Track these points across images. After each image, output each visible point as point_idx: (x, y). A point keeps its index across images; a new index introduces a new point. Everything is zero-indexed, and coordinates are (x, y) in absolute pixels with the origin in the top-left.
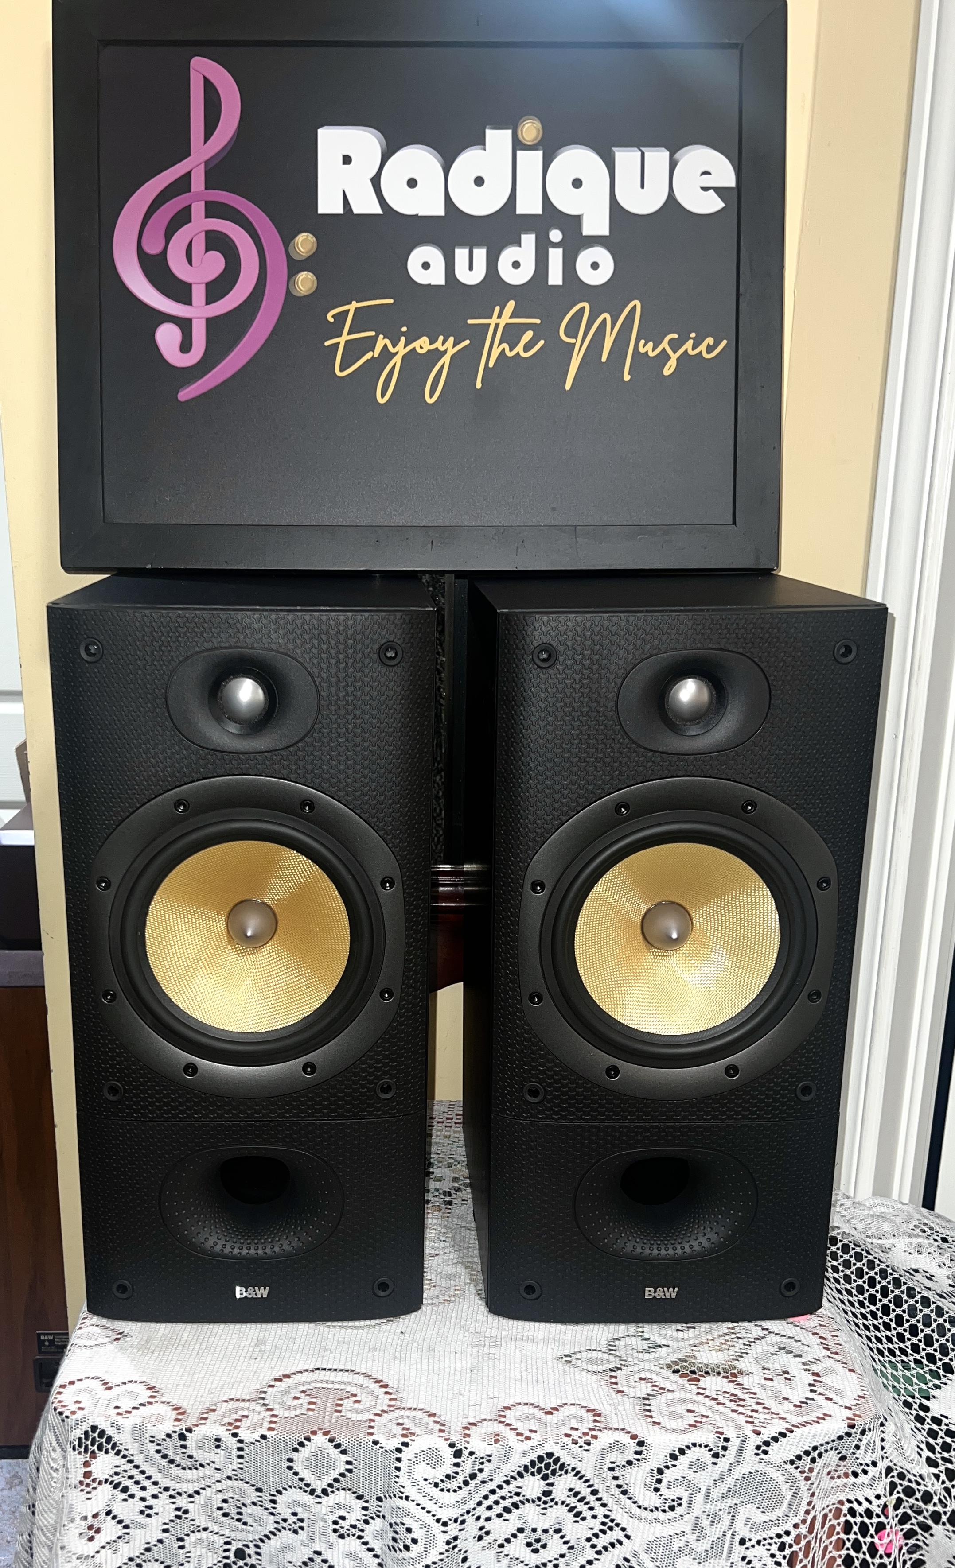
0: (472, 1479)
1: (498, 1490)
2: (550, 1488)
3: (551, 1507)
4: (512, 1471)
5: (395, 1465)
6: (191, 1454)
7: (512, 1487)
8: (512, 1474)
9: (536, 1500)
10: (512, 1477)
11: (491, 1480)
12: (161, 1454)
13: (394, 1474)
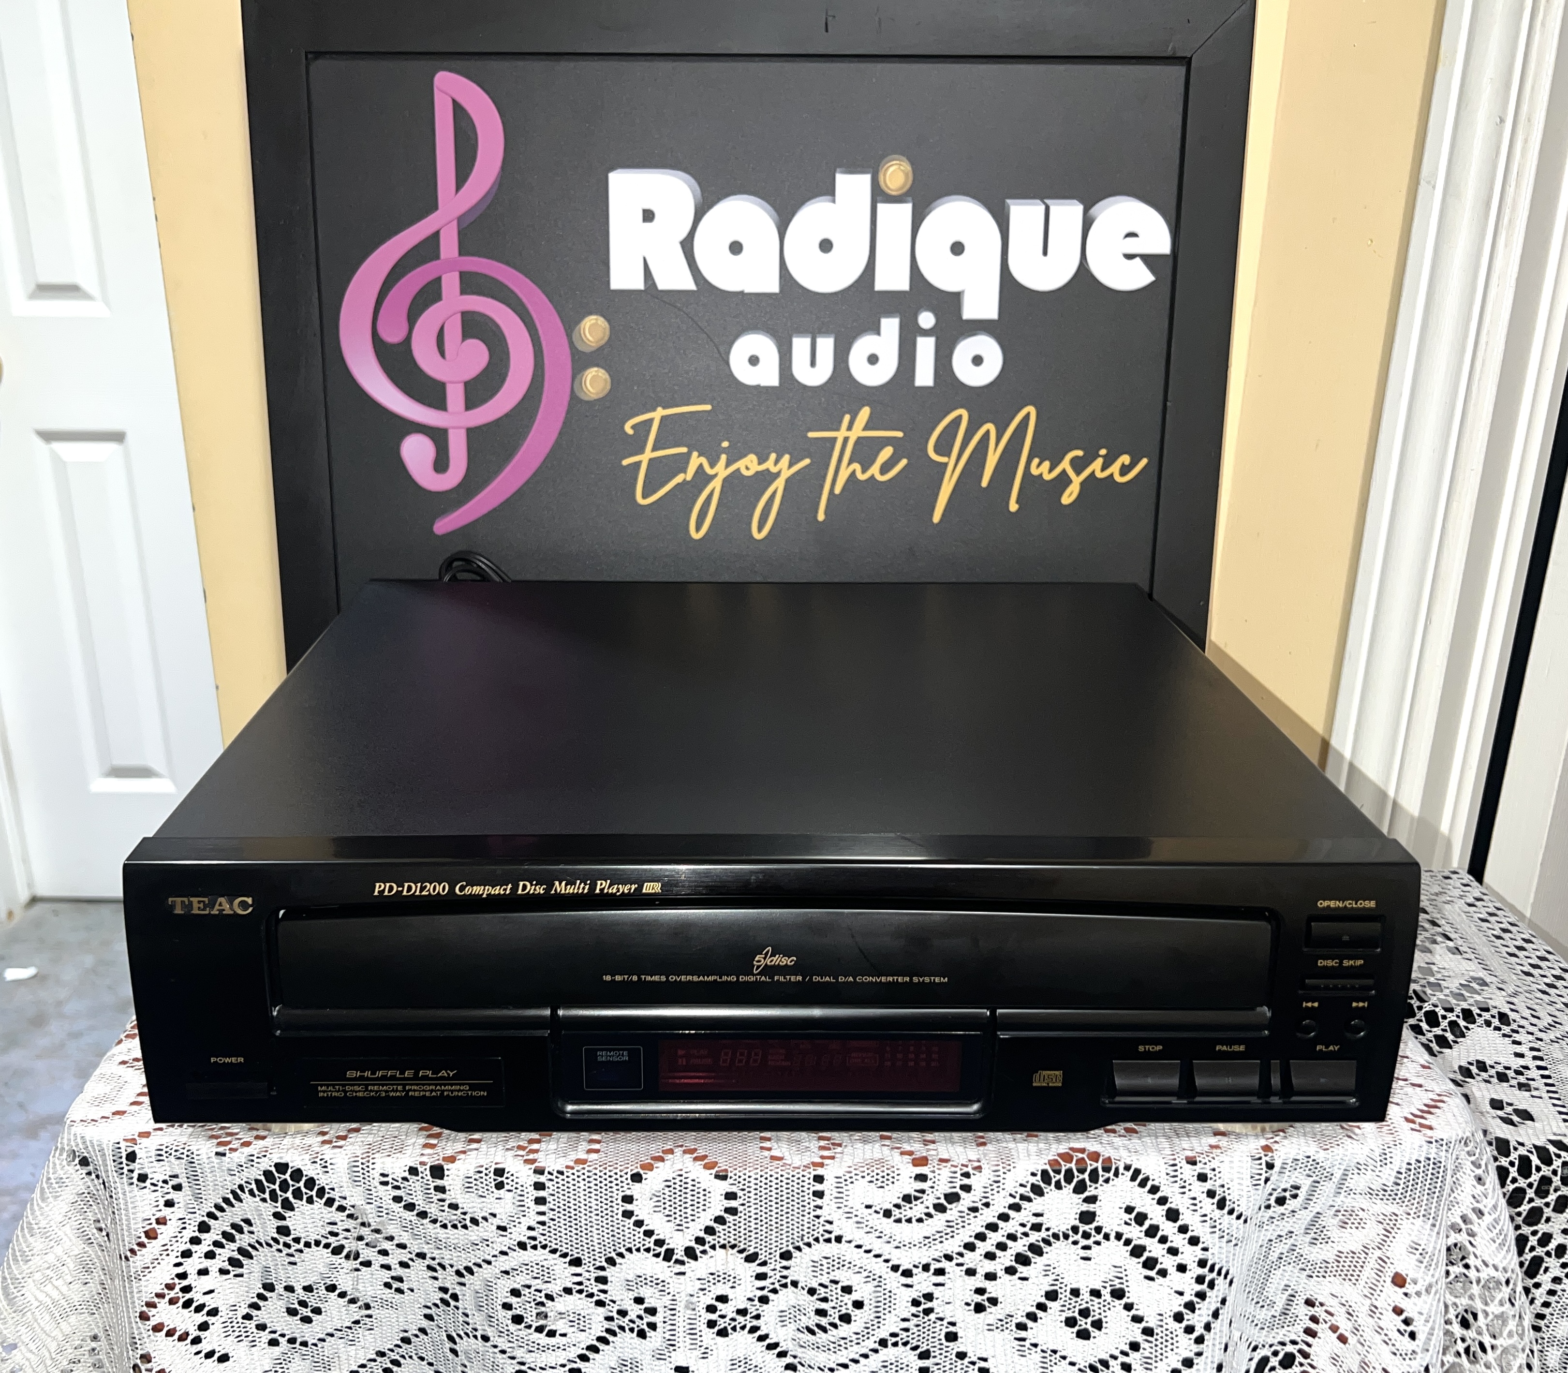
0: (950, 1203)
1: (1001, 1224)
2: (1091, 1207)
3: (1098, 1243)
4: (1021, 1185)
5: (812, 1189)
6: (454, 1201)
7: (1025, 1215)
8: (1022, 1190)
9: (1071, 1233)
10: (1023, 1198)
11: (987, 1205)
12: (403, 1203)
13: (813, 1204)
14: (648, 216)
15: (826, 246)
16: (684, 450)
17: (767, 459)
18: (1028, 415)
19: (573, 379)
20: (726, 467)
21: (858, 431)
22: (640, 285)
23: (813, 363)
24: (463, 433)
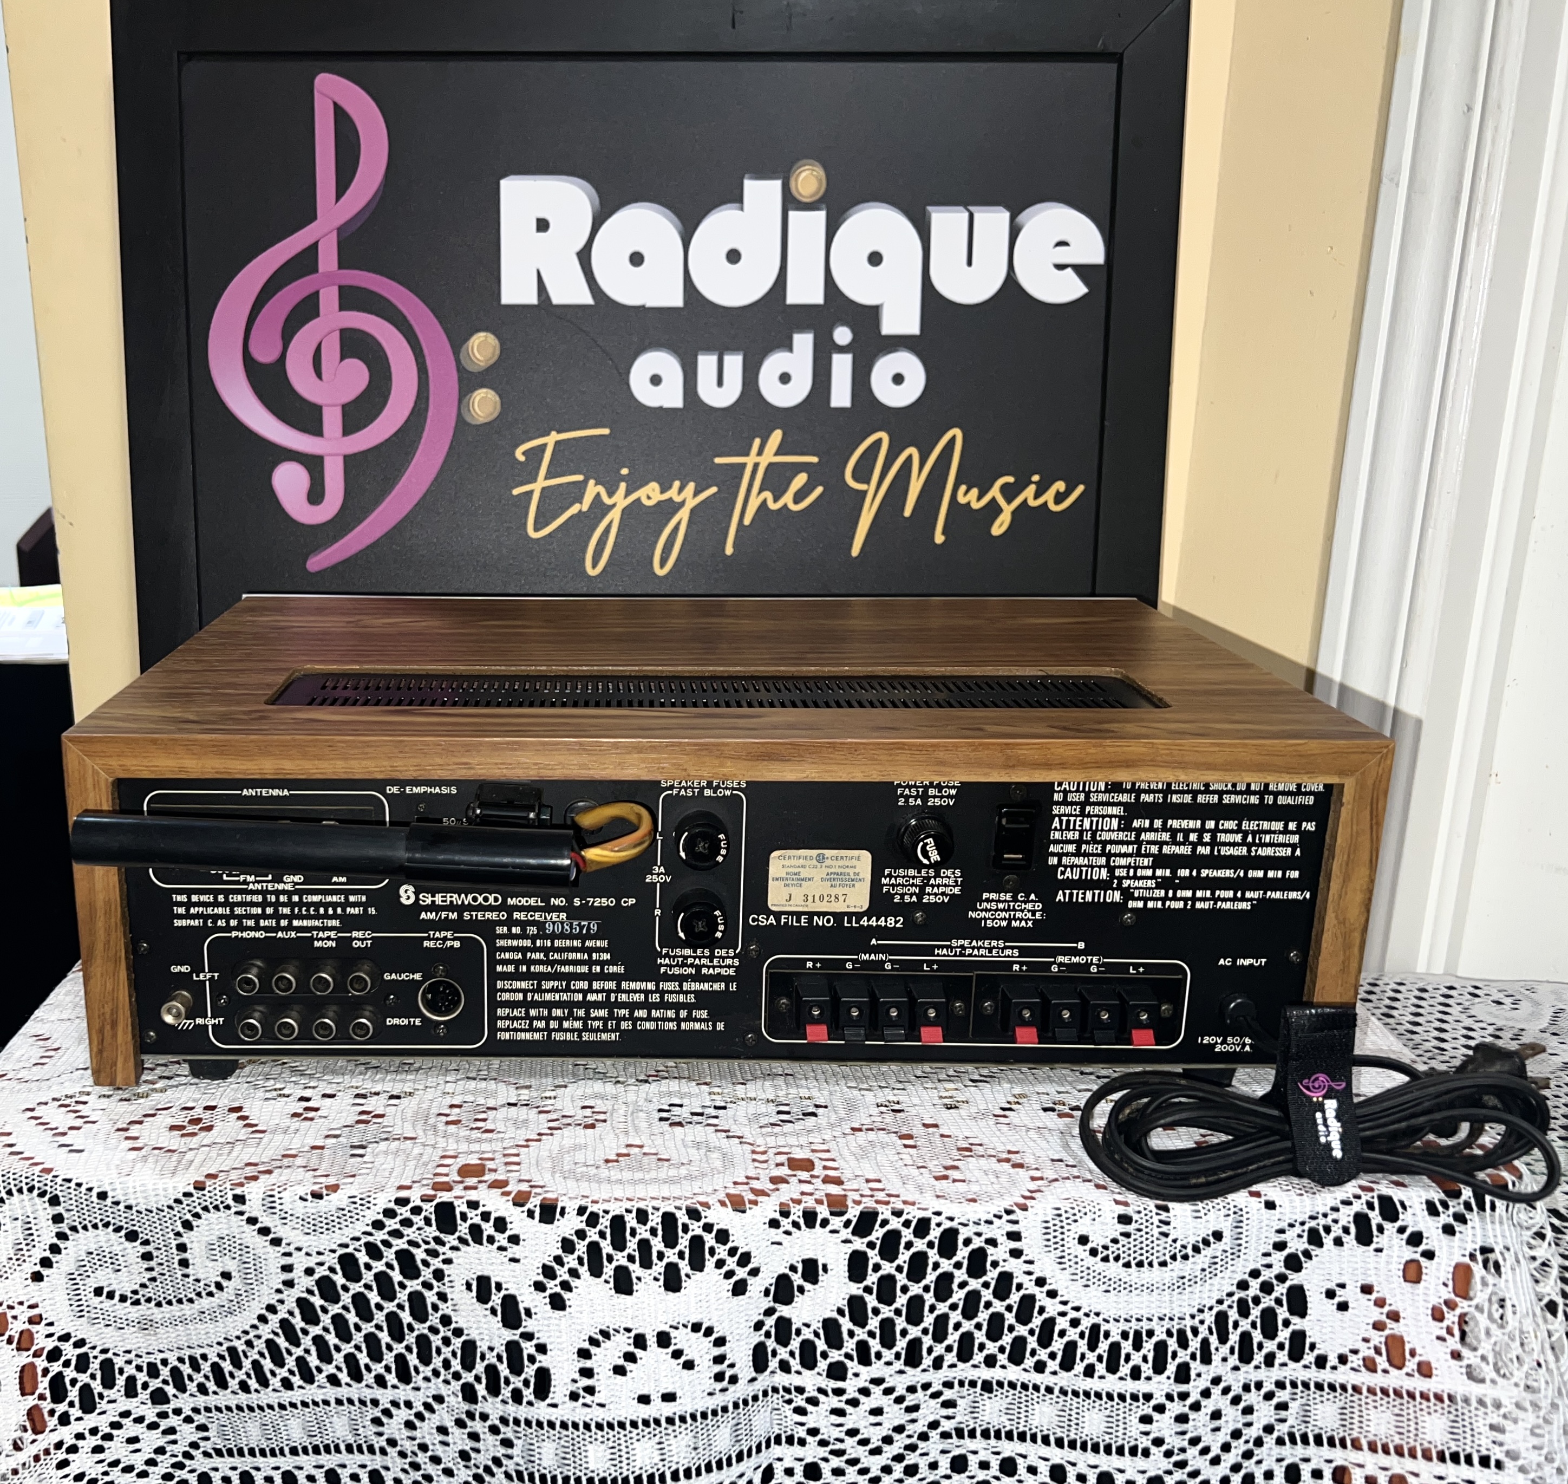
14: (543, 225)
15: (734, 256)
16: (580, 478)
17: (670, 487)
18: (954, 438)
19: (460, 401)
20: (626, 496)
21: (769, 457)
22: (532, 299)
23: (720, 383)
24: (340, 461)
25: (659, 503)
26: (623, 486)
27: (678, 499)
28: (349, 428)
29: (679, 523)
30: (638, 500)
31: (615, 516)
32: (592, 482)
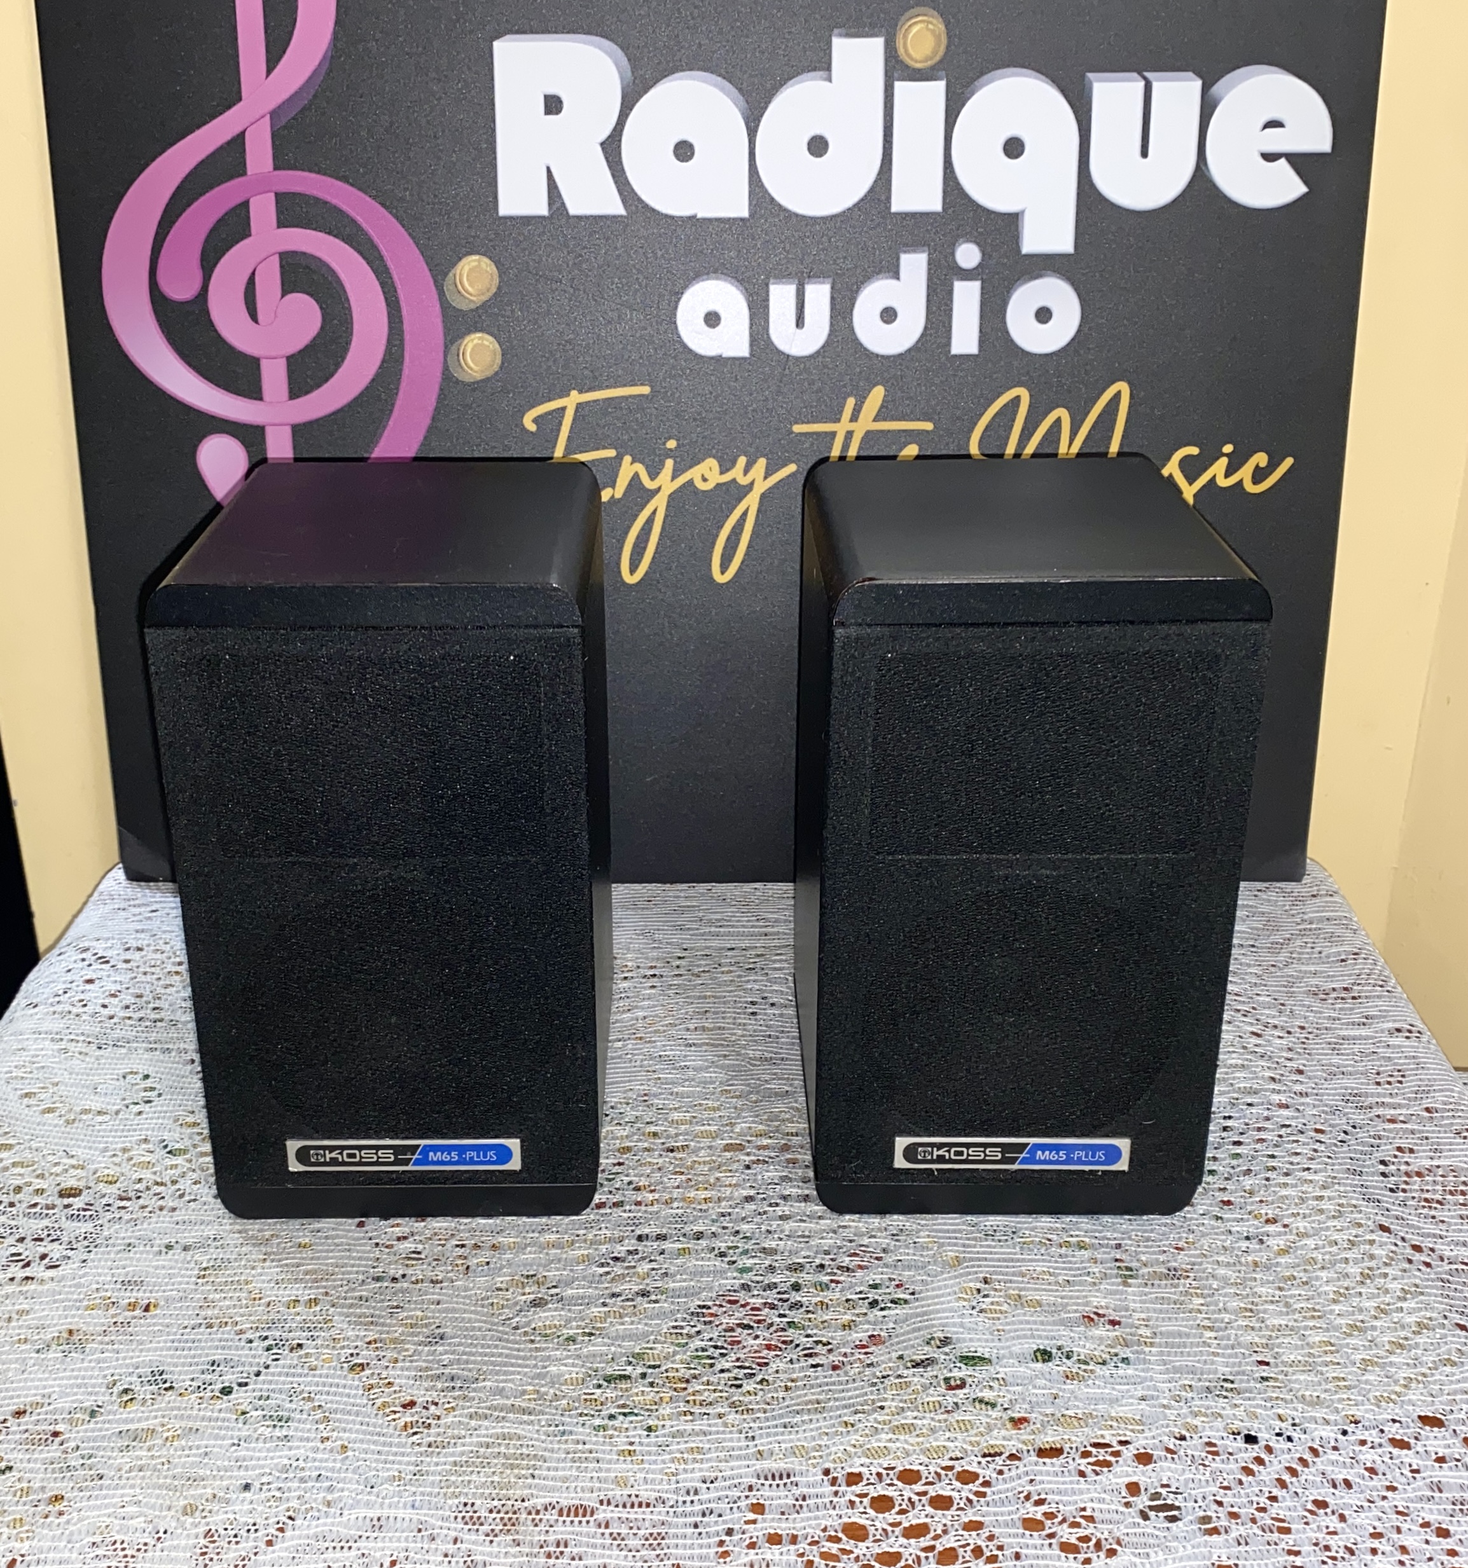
14: (553, 105)
15: (818, 146)
16: (612, 453)
17: (734, 463)
18: (1118, 395)
19: (447, 348)
20: (673, 478)
21: (866, 422)
22: (541, 208)
23: (800, 322)
24: (288, 431)
25: (718, 486)
26: (669, 463)
27: (743, 481)
28: (299, 387)
29: (745, 514)
30: (691, 482)
31: (659, 503)
32: (627, 459)
